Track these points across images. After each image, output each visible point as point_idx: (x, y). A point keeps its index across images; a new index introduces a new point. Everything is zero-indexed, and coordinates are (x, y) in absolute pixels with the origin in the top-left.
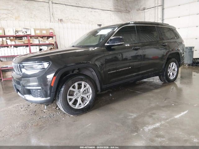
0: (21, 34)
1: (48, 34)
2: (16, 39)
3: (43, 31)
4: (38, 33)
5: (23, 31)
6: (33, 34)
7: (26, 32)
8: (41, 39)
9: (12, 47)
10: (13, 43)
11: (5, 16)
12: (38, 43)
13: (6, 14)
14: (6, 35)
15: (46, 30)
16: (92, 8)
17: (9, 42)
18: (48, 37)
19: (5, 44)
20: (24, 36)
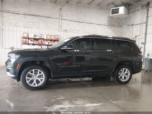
0: (38, 37)
1: (55, 39)
2: (34, 40)
3: (52, 37)
4: (49, 37)
5: (39, 36)
6: (45, 38)
7: (41, 37)
8: (49, 42)
9: (31, 45)
10: (32, 42)
11: (31, 26)
12: (48, 44)
13: (32, 25)
14: (29, 37)
15: (54, 36)
16: (89, 23)
17: (30, 42)
18: (55, 41)
19: (27, 42)
20: (39, 39)
